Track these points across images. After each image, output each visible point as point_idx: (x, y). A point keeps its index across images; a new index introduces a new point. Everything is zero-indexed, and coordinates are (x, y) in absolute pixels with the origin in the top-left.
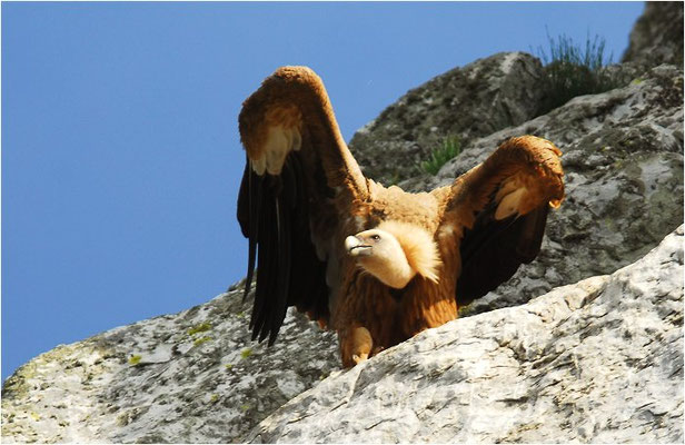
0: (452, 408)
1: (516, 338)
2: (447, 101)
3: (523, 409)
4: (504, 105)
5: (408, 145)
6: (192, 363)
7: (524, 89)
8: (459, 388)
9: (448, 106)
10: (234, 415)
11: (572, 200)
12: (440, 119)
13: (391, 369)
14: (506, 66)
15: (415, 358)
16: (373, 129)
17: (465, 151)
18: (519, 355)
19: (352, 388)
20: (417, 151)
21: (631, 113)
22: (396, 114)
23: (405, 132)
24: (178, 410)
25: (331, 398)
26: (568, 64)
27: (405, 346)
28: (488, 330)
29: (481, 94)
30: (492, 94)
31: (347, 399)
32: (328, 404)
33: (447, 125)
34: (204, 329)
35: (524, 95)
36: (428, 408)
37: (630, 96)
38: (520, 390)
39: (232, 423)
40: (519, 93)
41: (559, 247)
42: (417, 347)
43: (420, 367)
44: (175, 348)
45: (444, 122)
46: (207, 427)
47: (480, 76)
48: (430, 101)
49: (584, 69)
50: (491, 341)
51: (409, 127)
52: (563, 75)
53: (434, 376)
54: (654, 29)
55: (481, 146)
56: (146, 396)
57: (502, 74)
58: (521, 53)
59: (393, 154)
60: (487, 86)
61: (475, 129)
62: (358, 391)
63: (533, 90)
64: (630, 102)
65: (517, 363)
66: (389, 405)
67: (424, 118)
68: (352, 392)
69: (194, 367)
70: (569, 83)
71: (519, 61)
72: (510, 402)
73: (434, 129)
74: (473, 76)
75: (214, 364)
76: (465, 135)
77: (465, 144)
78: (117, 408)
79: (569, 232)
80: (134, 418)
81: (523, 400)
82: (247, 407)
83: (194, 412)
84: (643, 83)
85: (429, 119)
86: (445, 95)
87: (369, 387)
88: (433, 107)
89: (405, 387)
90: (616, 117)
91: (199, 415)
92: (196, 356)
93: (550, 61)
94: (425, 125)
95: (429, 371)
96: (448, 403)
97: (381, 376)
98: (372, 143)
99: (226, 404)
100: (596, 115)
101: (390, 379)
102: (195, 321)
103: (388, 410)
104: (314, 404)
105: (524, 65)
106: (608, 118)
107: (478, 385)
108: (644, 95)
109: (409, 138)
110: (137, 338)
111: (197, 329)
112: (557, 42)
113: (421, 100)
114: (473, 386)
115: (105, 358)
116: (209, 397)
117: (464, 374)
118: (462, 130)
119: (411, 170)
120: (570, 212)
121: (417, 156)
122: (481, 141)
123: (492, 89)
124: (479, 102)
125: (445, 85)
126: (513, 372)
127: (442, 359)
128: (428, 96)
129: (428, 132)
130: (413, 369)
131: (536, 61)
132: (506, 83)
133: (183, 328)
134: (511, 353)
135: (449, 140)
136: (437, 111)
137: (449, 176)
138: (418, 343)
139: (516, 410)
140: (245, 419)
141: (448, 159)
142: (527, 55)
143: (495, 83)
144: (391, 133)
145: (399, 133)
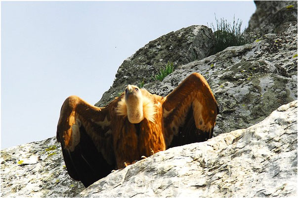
0: (171, 188)
1: (201, 157)
2: (168, 47)
3: (204, 190)
4: (194, 50)
5: (148, 67)
6: (47, 165)
7: (203, 43)
8: (173, 179)
9: (168, 49)
10: (66, 190)
11: (227, 94)
12: (164, 55)
13: (142, 169)
14: (196, 32)
15: (154, 165)
16: (132, 59)
17: (176, 70)
18: (203, 165)
19: (124, 178)
20: (153, 70)
21: (254, 56)
22: (143, 52)
23: (148, 61)
24: (40, 186)
25: (114, 182)
26: (225, 32)
27: (150, 159)
28: (188, 153)
29: (184, 44)
30: (189, 44)
31: (121, 183)
32: (112, 185)
33: (167, 58)
34: (53, 149)
35: (204, 46)
36: (159, 188)
37: (254, 47)
38: (202, 182)
39: (65, 193)
40: (201, 45)
41: (221, 116)
42: (155, 160)
43: (156, 169)
44: (39, 157)
45: (166, 57)
46: (53, 194)
47: (183, 36)
48: (159, 47)
49: (232, 34)
50: (189, 158)
51: (149, 58)
52: (222, 37)
53: (163, 173)
54: (260, 19)
55: (183, 68)
56: (25, 179)
57: (194, 35)
58: (202, 26)
59: (142, 71)
60: (186, 40)
61: (180, 61)
62: (127, 179)
63: (208, 43)
64: (254, 50)
65: (201, 169)
66: (141, 186)
67: (156, 55)
68: (123, 180)
69: (48, 166)
70: (225, 41)
71: (202, 29)
72: (198, 187)
73: (161, 60)
74: (180, 36)
75: (58, 165)
76: (176, 63)
77: (176, 67)
78: (11, 185)
79: (225, 109)
80: (20, 189)
81: (204, 186)
82: (73, 186)
83: (47, 187)
84: (260, 41)
85: (159, 55)
86: (167, 44)
87: (132, 177)
88: (161, 50)
89: (148, 178)
90: (247, 57)
91: (50, 189)
92: (49, 161)
93: (216, 30)
94: (157, 58)
95: (160, 171)
96: (169, 186)
97: (137, 173)
98: (132, 65)
99: (63, 184)
100: (238, 56)
101: (142, 174)
102: (49, 145)
103: (140, 188)
104: (105, 185)
105: (204, 32)
106: (243, 57)
107: (183, 178)
108: (261, 47)
109: (149, 64)
110: (21, 152)
111: (49, 149)
112: (220, 21)
113: (155, 46)
114: (180, 179)
115: (6, 161)
116: (55, 180)
117: (176, 173)
118: (174, 61)
119: (150, 79)
120: (226, 100)
121: (153, 72)
122: (183, 66)
123: (189, 42)
124: (182, 48)
125: (167, 40)
126: (200, 173)
127: (166, 166)
128: (158, 45)
129: (158, 61)
130: (152, 170)
131: (210, 30)
132: (196, 40)
133: (43, 148)
134: (199, 164)
135: (168, 65)
136: (163, 52)
137: (168, 82)
138: (155, 158)
139: (200, 190)
140: (72, 191)
141: (168, 74)
142: (205, 27)
143: (190, 39)
144: (141, 61)
145: (145, 61)
